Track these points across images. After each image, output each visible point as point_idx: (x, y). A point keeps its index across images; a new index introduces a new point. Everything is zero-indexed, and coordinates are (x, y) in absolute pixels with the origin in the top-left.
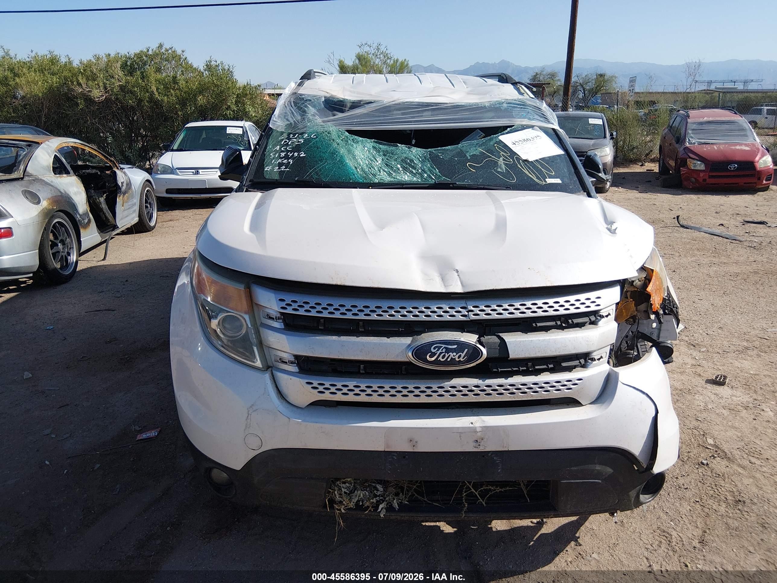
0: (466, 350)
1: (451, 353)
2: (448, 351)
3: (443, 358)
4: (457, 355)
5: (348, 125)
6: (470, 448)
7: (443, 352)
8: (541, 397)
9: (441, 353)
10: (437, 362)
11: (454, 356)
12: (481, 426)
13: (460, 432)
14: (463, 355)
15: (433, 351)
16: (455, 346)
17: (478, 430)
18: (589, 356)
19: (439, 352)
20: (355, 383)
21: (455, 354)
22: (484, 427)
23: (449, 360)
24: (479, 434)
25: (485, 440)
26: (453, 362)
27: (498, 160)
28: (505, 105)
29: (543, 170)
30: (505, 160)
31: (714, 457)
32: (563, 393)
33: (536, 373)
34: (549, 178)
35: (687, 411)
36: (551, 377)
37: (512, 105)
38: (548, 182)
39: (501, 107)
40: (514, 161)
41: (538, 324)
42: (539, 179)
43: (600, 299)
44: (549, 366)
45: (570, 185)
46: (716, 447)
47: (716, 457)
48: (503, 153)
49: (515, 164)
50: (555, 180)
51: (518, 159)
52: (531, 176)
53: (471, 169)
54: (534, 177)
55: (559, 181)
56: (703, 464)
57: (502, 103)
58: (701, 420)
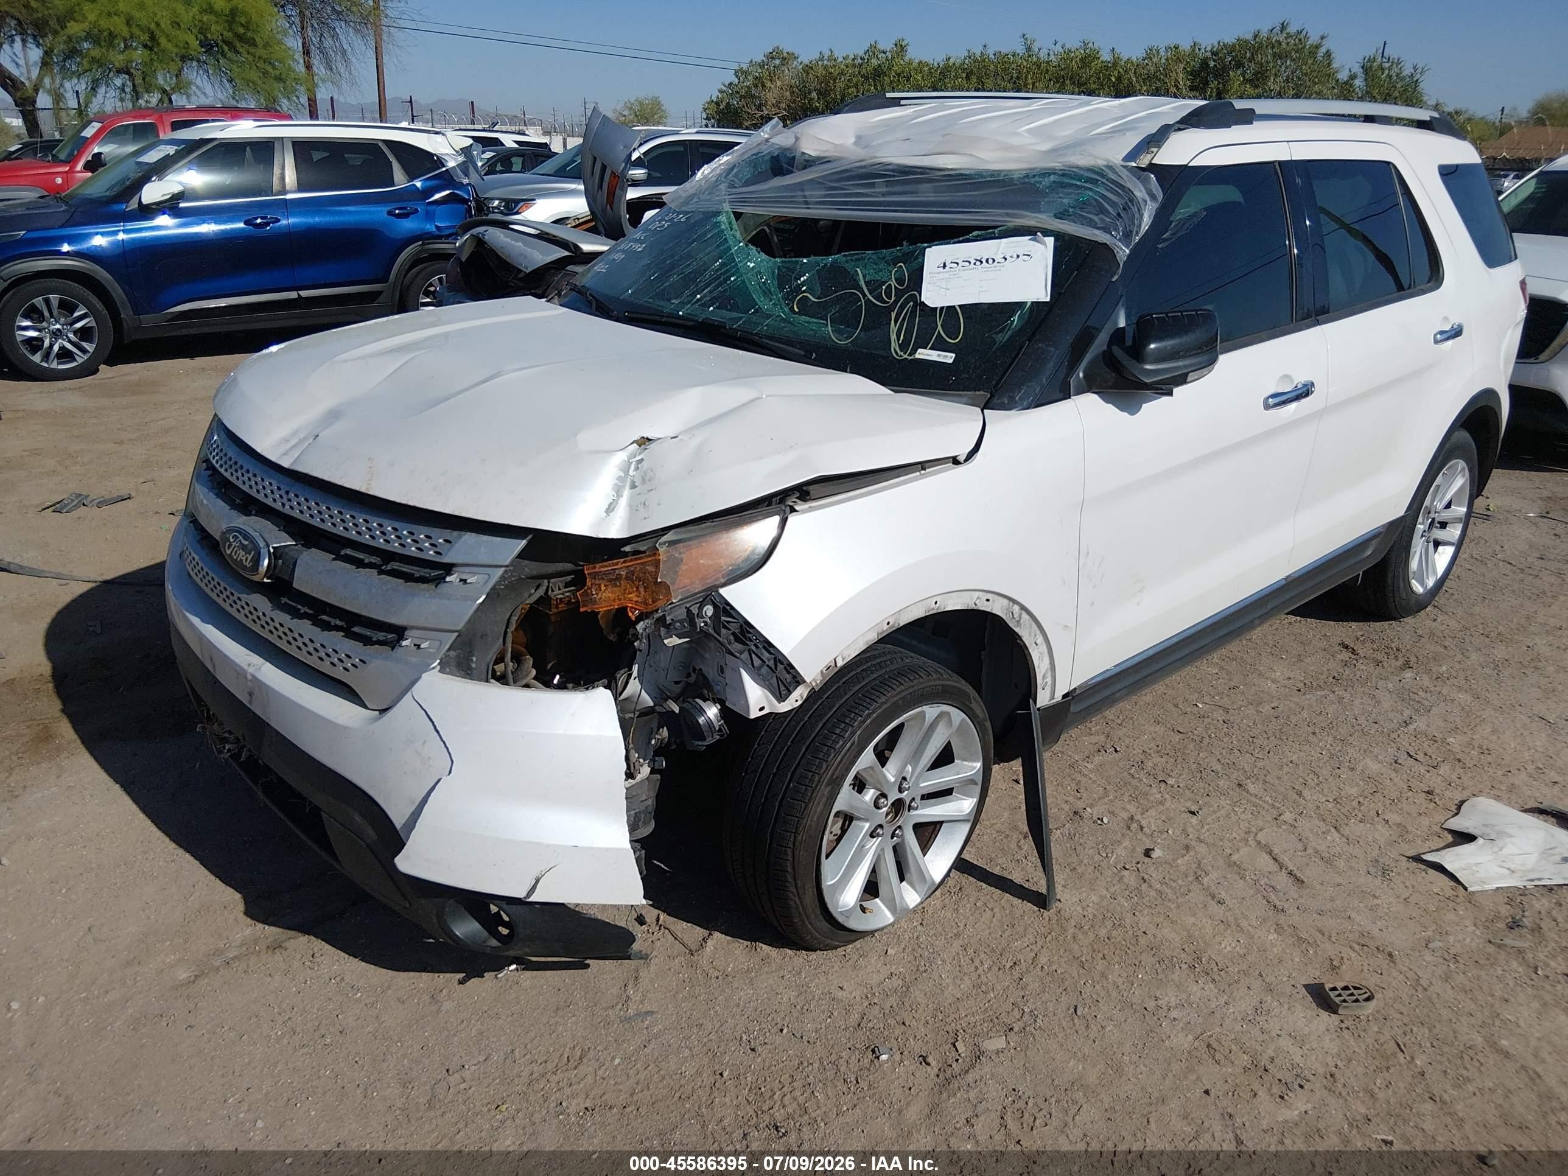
0: (253, 551)
1: (242, 551)
2: (241, 546)
3: (235, 554)
4: (246, 557)
6: (246, 700)
7: (237, 546)
8: (313, 662)
9: (235, 547)
10: (230, 557)
11: (244, 556)
13: (239, 672)
14: (250, 558)
15: (231, 540)
16: (247, 543)
17: (249, 677)
18: (399, 633)
19: (235, 544)
21: (245, 553)
22: (254, 676)
23: (239, 560)
24: (249, 684)
26: (241, 565)
27: (864, 295)
28: (1052, 178)
29: (939, 327)
30: (879, 298)
31: (924, 1060)
32: (338, 673)
33: (326, 627)
34: (930, 349)
35: (1097, 987)
36: (335, 640)
37: (1066, 180)
38: (917, 356)
39: (1040, 183)
40: (896, 302)
41: (348, 551)
42: (903, 347)
43: (448, 544)
44: (338, 622)
45: (969, 372)
46: (979, 1055)
47: (928, 1064)
48: (893, 283)
49: (891, 309)
50: (939, 355)
51: (913, 298)
52: (893, 337)
53: (795, 306)
54: (898, 340)
55: (949, 358)
56: (873, 1051)
57: (1050, 174)
58: (1079, 1013)
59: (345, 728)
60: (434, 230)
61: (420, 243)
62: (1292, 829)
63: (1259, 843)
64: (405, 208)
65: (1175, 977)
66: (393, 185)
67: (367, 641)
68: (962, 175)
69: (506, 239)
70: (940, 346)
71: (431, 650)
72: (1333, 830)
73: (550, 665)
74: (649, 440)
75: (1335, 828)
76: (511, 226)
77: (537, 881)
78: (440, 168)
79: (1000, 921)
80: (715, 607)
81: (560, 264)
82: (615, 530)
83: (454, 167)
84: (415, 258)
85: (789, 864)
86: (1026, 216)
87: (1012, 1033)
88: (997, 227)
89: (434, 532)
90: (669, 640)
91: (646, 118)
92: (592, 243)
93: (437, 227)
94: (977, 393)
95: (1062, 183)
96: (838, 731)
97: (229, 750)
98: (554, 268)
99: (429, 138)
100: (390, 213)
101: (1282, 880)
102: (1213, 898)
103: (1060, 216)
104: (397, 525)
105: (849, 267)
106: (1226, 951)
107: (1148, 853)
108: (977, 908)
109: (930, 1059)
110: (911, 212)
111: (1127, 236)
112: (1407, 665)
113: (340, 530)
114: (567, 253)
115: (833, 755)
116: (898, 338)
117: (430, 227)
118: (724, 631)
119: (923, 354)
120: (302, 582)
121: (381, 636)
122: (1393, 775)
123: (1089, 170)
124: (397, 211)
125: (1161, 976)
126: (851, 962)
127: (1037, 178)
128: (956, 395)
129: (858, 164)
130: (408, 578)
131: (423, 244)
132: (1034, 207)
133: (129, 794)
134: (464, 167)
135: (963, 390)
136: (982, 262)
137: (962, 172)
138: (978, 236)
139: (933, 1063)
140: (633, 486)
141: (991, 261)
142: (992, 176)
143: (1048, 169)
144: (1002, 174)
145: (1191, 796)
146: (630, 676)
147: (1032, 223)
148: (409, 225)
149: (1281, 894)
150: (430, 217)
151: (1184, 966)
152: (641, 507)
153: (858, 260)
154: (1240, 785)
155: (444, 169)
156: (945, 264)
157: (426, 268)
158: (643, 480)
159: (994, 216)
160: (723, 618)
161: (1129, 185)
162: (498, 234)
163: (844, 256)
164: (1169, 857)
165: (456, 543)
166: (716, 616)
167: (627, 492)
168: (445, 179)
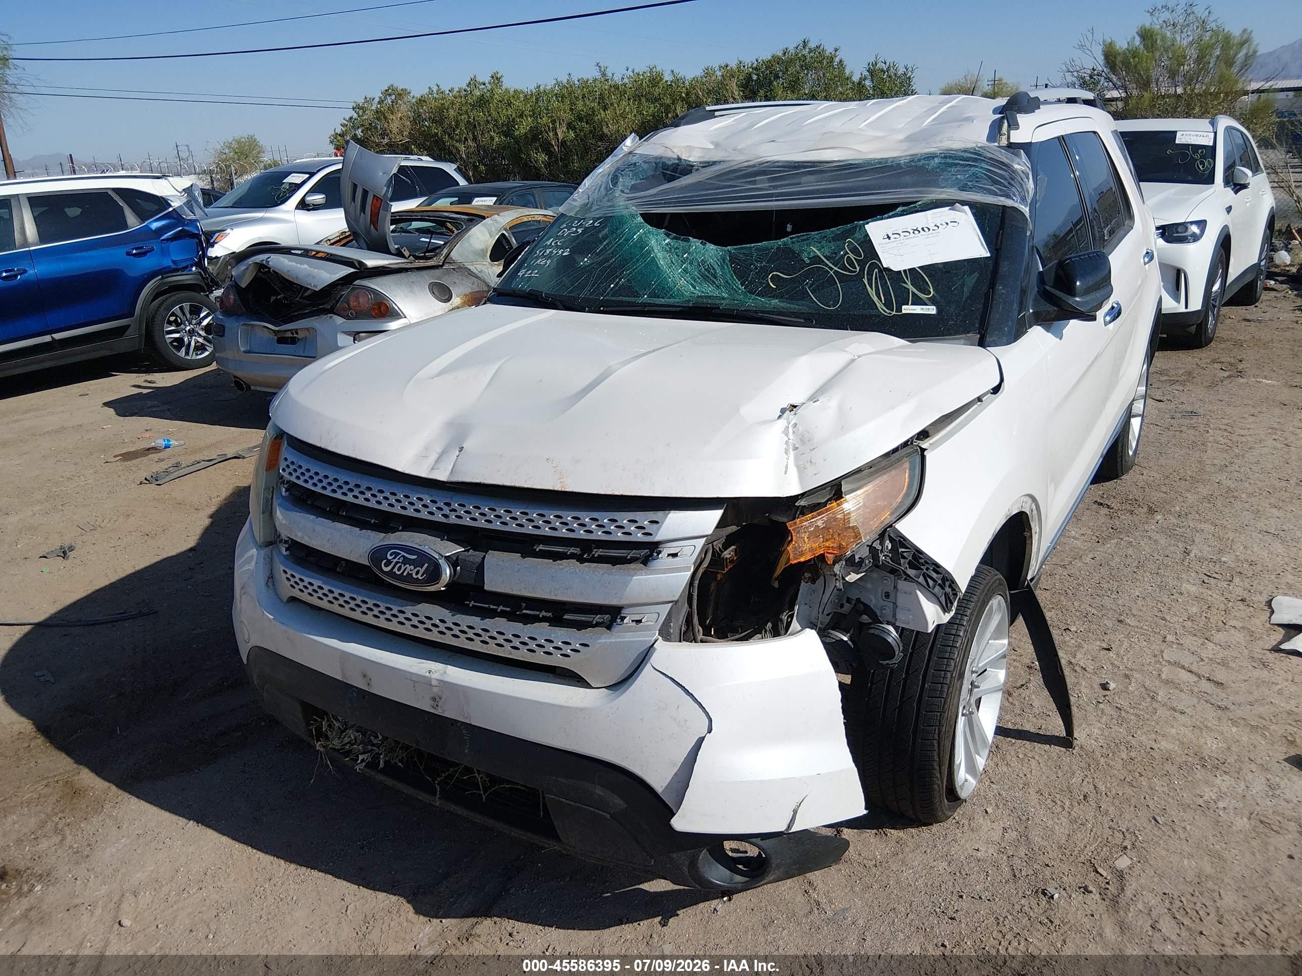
0: (426, 565)
1: (408, 566)
2: (406, 561)
3: (399, 570)
4: (415, 570)
5: (650, 204)
6: (425, 705)
7: (399, 562)
8: (522, 657)
9: (397, 563)
10: (391, 574)
11: (411, 570)
12: (438, 678)
13: (416, 681)
14: (422, 571)
15: (389, 557)
16: (414, 557)
17: (434, 683)
18: (620, 613)
19: (395, 560)
20: (319, 583)
21: (412, 567)
22: (441, 681)
23: (405, 574)
24: (435, 690)
25: (443, 700)
26: (409, 578)
27: (831, 269)
28: (936, 160)
29: (912, 288)
30: (845, 269)
31: (1086, 890)
32: (556, 660)
33: (528, 620)
34: (912, 304)
35: (1155, 798)
36: (542, 630)
37: (949, 161)
38: (904, 312)
39: (928, 164)
40: (862, 270)
41: (541, 547)
42: (888, 304)
43: (655, 525)
44: (544, 613)
45: (953, 319)
46: (1120, 875)
47: (1091, 892)
48: (851, 255)
49: (860, 276)
50: (922, 309)
51: (873, 266)
52: (875, 299)
53: (771, 284)
54: (881, 301)
55: (932, 310)
56: (1045, 894)
57: (933, 158)
58: (1160, 822)
59: (582, 709)
60: (171, 264)
61: (160, 277)
62: (1180, 647)
63: (1169, 662)
64: (142, 248)
65: (1199, 776)
66: (126, 227)
67: (581, 626)
68: (851, 164)
69: (291, 263)
70: (917, 301)
71: (650, 623)
72: (1206, 641)
73: (708, 621)
74: (795, 407)
75: (1207, 639)
76: (293, 251)
77: (795, 812)
78: (167, 209)
79: (1047, 766)
80: (892, 540)
81: (346, 281)
82: (792, 488)
83: (180, 207)
84: (156, 292)
85: (935, 754)
86: (935, 192)
87: (1128, 851)
88: (915, 202)
89: (637, 516)
90: (849, 577)
91: (246, 155)
92: (374, 259)
93: (174, 262)
94: (968, 335)
95: (948, 163)
96: (954, 632)
97: (363, 760)
98: (341, 284)
99: (153, 183)
100: (128, 254)
101: (1205, 685)
102: (1175, 710)
103: (963, 188)
104: (595, 515)
105: (796, 247)
106: (1213, 748)
107: (1105, 687)
108: (1023, 760)
109: (1091, 888)
110: (818, 198)
111: (1023, 200)
112: (1151, 511)
113: (529, 529)
114: (352, 270)
115: (956, 653)
116: (880, 299)
117: (168, 263)
118: (902, 561)
119: (907, 309)
120: (493, 583)
121: (598, 618)
122: (1210, 593)
123: (965, 151)
124: (134, 252)
125: (1190, 779)
126: (966, 828)
127: (922, 162)
128: (951, 339)
129: (746, 164)
130: (615, 561)
131: (162, 278)
132: (935, 184)
133: (208, 826)
134: (189, 204)
135: (955, 335)
136: (919, 232)
137: (850, 162)
138: (903, 211)
139: (1094, 890)
140: (796, 449)
141: (926, 230)
142: (880, 163)
143: (931, 154)
144: (889, 161)
145: (1094, 637)
146: (792, 616)
147: (943, 196)
148: (148, 263)
149: (1215, 696)
150: (165, 253)
151: (1199, 767)
152: (808, 465)
153: (803, 240)
154: (1120, 621)
155: (171, 209)
156: (888, 235)
157: (164, 301)
158: (802, 441)
159: (905, 194)
160: (901, 550)
161: (1005, 160)
162: (282, 259)
163: (791, 238)
164: (1121, 687)
165: (663, 522)
166: (894, 550)
167: (792, 453)
168: (174, 218)
